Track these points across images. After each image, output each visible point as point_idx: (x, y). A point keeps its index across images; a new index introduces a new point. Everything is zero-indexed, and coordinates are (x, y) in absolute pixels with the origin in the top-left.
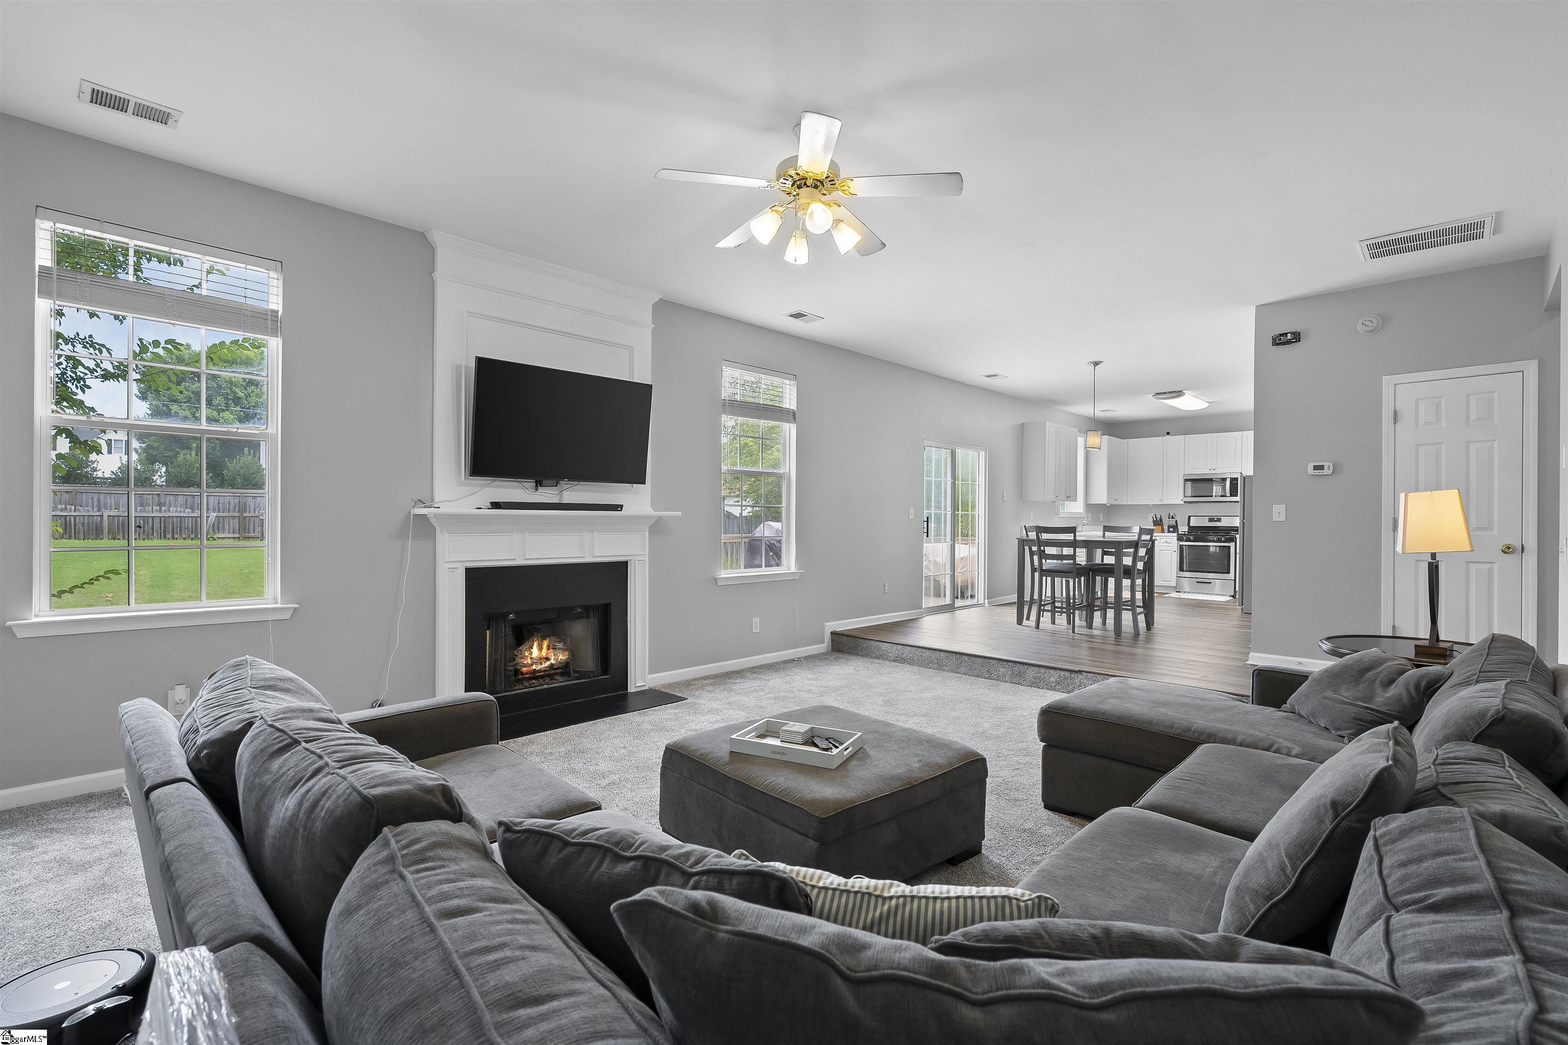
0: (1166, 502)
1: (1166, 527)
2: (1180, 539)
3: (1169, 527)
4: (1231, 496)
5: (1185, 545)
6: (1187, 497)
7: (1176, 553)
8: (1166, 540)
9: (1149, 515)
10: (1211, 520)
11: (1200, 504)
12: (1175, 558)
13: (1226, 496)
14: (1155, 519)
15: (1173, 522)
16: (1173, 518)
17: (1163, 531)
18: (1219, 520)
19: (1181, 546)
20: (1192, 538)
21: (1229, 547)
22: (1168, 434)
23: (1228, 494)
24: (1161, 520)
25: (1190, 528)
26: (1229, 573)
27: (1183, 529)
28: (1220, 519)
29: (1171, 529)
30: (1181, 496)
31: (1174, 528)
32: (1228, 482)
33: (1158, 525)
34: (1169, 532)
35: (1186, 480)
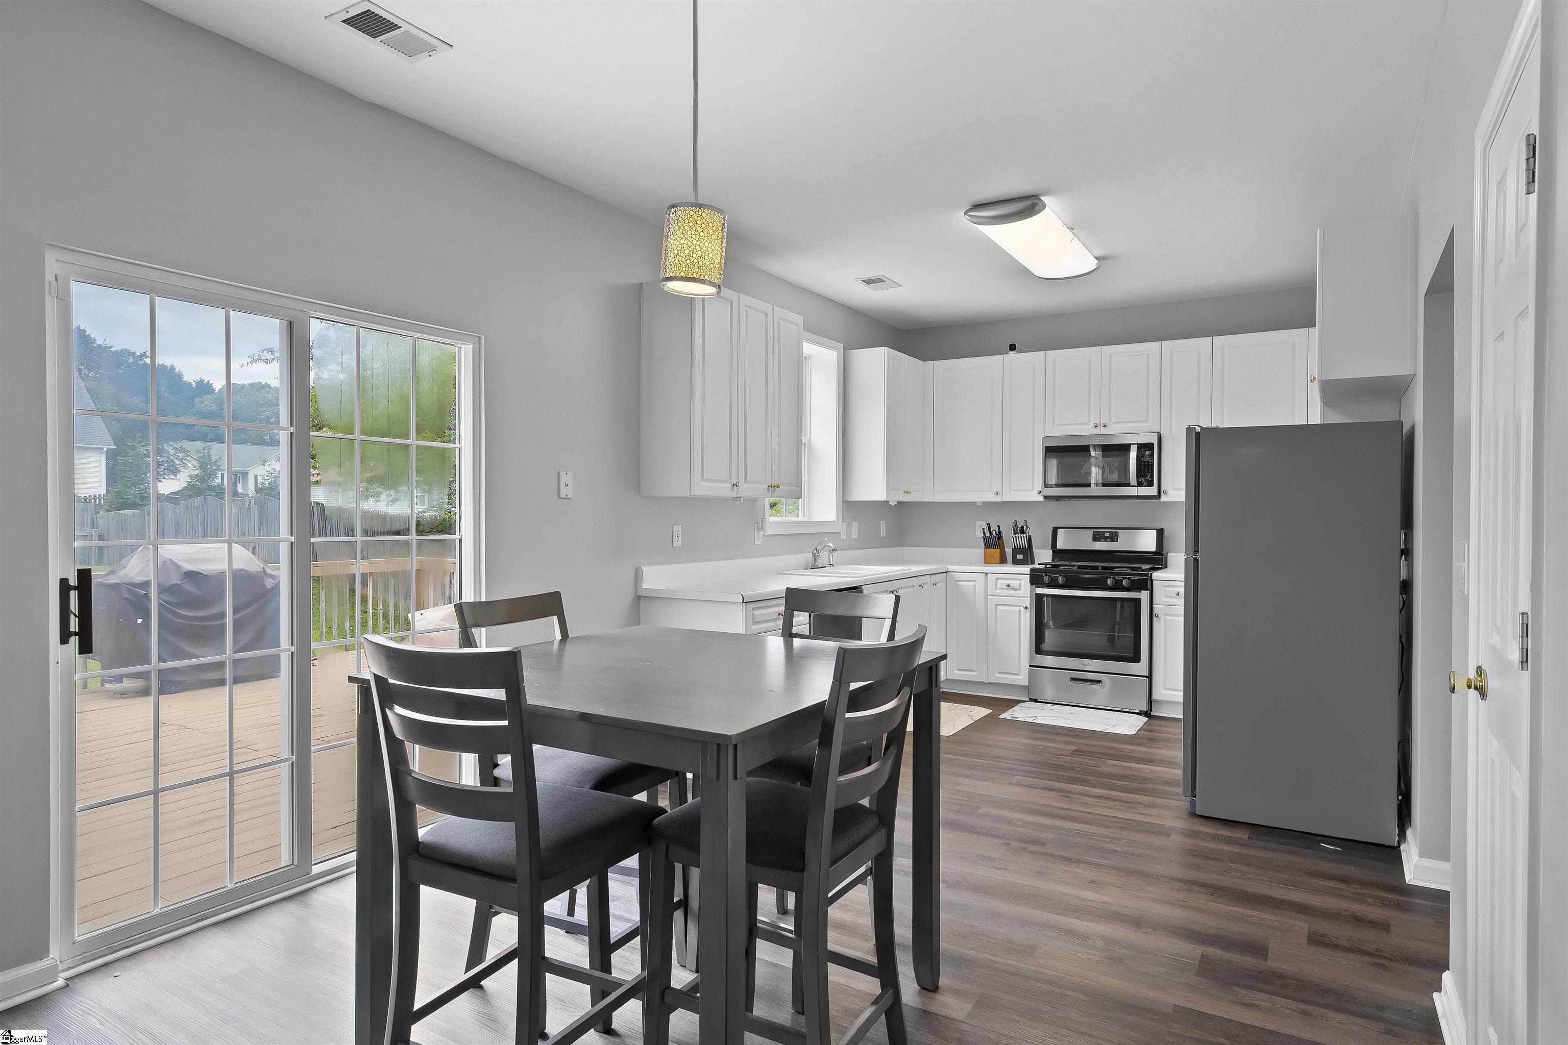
0: (1009, 496)
1: (1009, 551)
2: (1036, 579)
3: (1016, 550)
4: (1140, 484)
5: (1048, 595)
6: (1051, 486)
7: (1028, 612)
8: (1007, 582)
9: (978, 523)
10: (1097, 537)
11: (1073, 501)
12: (1027, 621)
13: (1128, 485)
14: (988, 534)
15: (1022, 541)
16: (1022, 532)
17: (1003, 560)
18: (1113, 537)
19: (1039, 598)
20: (1061, 580)
21: (1138, 602)
22: (1013, 348)
23: (1133, 479)
24: (999, 536)
25: (1058, 553)
26: (1136, 659)
27: (1043, 556)
28: (1116, 535)
29: (1020, 557)
30: (1039, 485)
31: (1024, 554)
32: (1133, 455)
33: (994, 546)
34: (1016, 562)
35: (1050, 451)
